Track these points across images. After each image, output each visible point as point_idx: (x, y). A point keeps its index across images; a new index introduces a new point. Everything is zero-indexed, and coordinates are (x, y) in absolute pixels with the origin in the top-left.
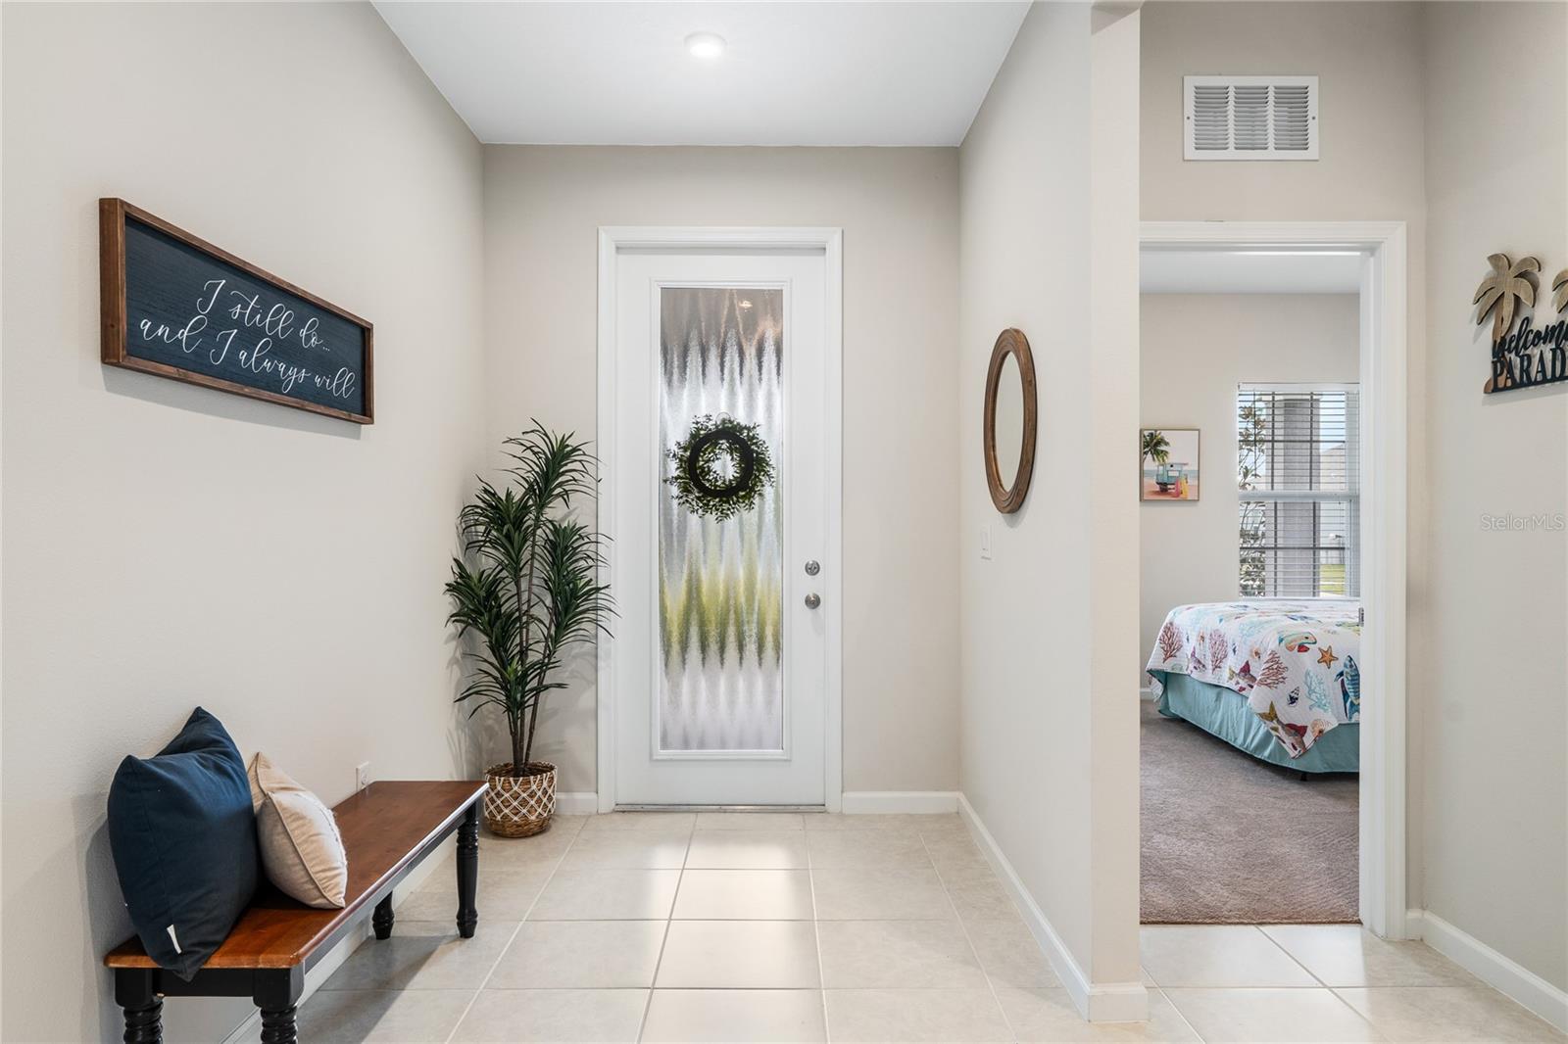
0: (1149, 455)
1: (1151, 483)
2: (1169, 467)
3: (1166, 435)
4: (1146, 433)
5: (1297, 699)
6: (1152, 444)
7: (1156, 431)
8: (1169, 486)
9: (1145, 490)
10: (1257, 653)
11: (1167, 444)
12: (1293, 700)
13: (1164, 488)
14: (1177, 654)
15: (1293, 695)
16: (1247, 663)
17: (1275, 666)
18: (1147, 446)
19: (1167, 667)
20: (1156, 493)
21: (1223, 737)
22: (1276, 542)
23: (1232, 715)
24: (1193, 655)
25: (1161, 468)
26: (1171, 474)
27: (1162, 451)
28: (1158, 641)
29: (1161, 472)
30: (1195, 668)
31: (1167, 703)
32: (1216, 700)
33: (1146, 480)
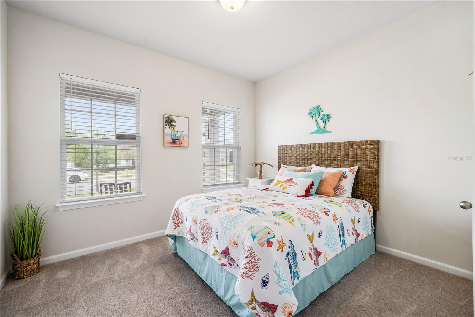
0: (168, 126)
1: (169, 139)
2: (176, 132)
3: (175, 118)
4: (166, 116)
5: (268, 282)
6: (169, 122)
7: (170, 116)
8: (176, 140)
9: (166, 142)
10: (235, 244)
11: (175, 122)
12: (265, 283)
13: (174, 141)
14: (181, 225)
15: (264, 279)
16: (227, 248)
17: (253, 260)
18: (167, 122)
19: (176, 233)
20: (171, 143)
21: (208, 283)
22: (215, 163)
23: (214, 273)
24: (190, 230)
25: (173, 132)
26: (177, 135)
27: (173, 125)
28: (171, 218)
29: (173, 134)
30: (191, 238)
31: (176, 248)
32: (204, 259)
33: (166, 137)
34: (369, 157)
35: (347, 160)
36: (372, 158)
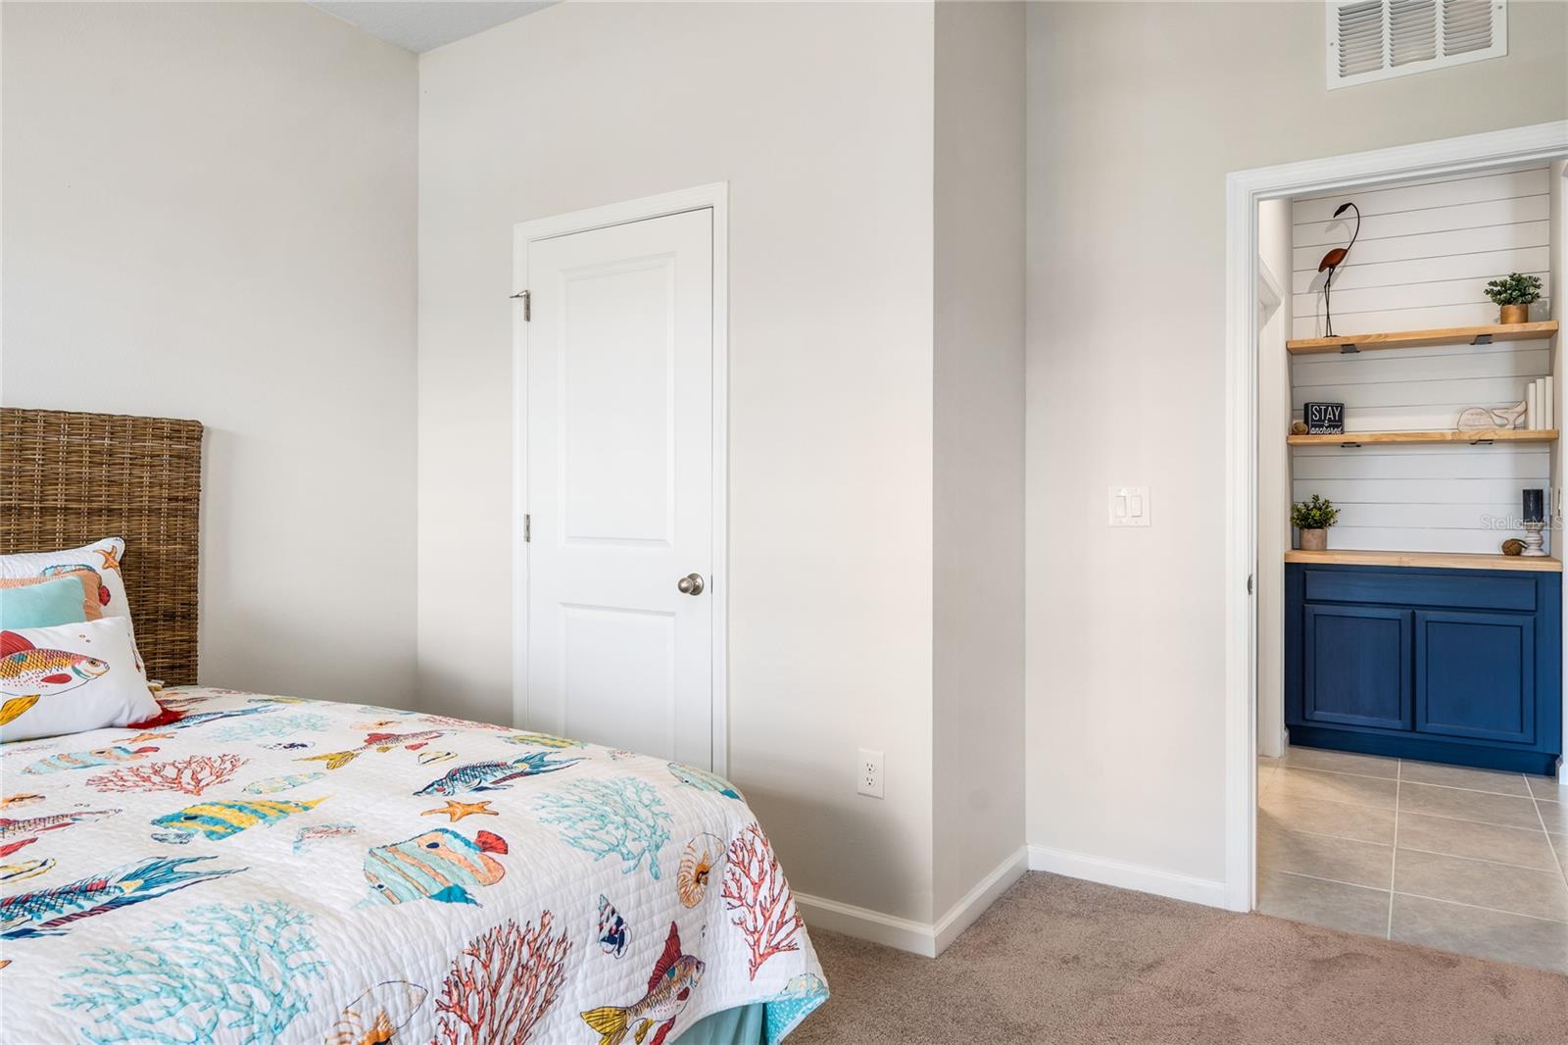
34: (165, 493)
35: (101, 510)
36: (176, 499)
